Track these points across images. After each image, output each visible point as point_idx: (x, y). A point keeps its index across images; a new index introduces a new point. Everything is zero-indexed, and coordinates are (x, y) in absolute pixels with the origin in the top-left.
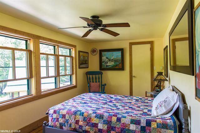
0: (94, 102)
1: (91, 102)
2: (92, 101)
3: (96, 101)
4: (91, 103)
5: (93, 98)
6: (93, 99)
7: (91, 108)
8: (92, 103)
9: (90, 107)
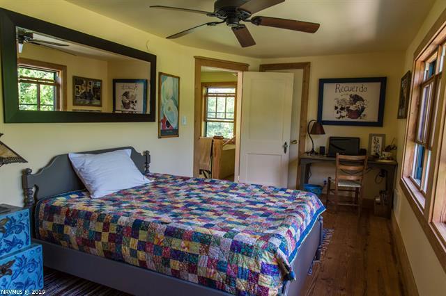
0: (233, 206)
1: (241, 205)
2: (239, 207)
3: (226, 209)
4: (240, 203)
5: (235, 219)
6: (236, 213)
7: (237, 192)
8: (237, 202)
9: (239, 195)
